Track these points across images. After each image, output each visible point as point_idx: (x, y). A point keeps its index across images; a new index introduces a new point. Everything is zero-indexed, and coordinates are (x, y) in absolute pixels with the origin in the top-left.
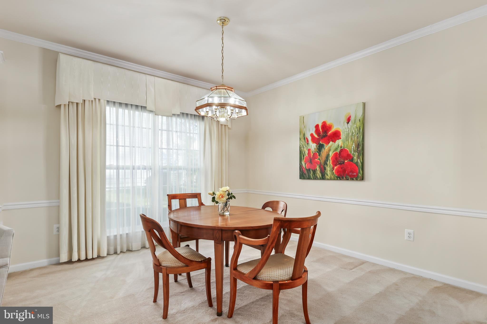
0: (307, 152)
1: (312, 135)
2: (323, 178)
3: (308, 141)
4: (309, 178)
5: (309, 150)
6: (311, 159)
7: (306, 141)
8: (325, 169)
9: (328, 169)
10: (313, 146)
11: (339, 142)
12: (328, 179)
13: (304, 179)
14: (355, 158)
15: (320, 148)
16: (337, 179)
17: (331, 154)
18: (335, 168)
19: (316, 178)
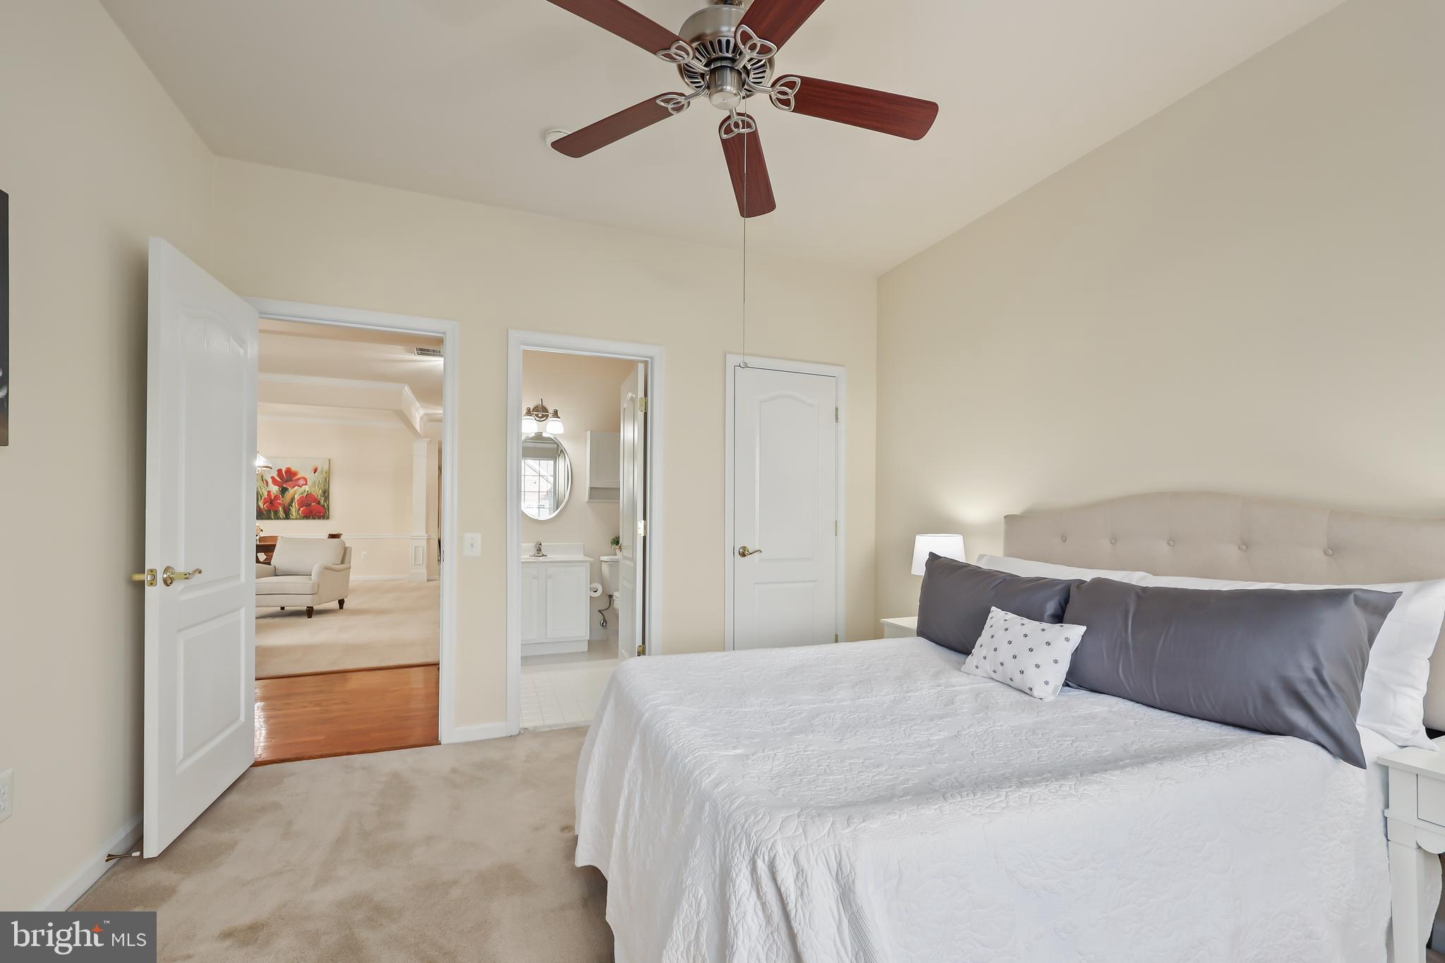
0: (266, 493)
1: (273, 478)
2: (287, 517)
3: (267, 482)
4: (269, 518)
5: (269, 492)
6: (271, 501)
7: (265, 482)
8: (290, 510)
9: (294, 511)
10: (275, 489)
11: (306, 488)
12: (293, 519)
13: (262, 519)
14: (322, 502)
15: (284, 490)
16: (304, 519)
17: (297, 497)
18: (301, 509)
19: (278, 518)
